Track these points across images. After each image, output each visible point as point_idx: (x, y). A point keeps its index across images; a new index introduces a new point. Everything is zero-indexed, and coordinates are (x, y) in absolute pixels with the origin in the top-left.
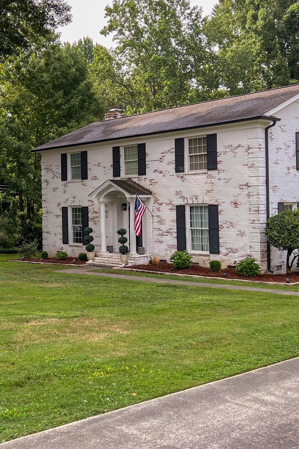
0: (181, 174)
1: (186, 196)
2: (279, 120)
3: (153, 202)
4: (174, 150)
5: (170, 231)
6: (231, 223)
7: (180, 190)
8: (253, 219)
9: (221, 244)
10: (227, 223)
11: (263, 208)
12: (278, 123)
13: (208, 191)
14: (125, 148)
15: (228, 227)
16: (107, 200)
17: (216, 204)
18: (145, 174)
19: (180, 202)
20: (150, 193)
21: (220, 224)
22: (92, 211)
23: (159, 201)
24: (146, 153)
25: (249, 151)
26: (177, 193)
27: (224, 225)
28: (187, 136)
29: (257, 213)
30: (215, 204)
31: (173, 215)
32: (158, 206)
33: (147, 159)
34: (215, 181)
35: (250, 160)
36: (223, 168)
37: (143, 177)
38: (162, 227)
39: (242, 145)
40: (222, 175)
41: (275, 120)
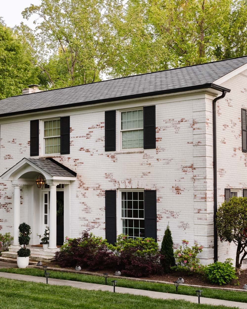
0: (112, 153)
1: (117, 180)
2: (229, 91)
3: (78, 186)
4: (104, 125)
5: (98, 221)
6: (172, 213)
7: (110, 172)
8: (199, 208)
10: (167, 213)
11: (210, 194)
12: (227, 94)
13: (144, 174)
14: (45, 122)
15: (168, 217)
16: (22, 183)
17: (154, 189)
18: (68, 152)
19: (111, 187)
20: (74, 174)
21: (158, 213)
22: (4, 196)
23: (84, 185)
24: (70, 128)
25: (195, 127)
26: (107, 176)
27: (163, 215)
28: (117, 108)
29: (203, 200)
30: (152, 189)
31: (102, 202)
32: (83, 191)
33: (71, 135)
34: (153, 161)
35: (196, 137)
36: (162, 147)
37: (66, 156)
38: (88, 216)
39: (186, 119)
40: (161, 155)
41: (224, 91)
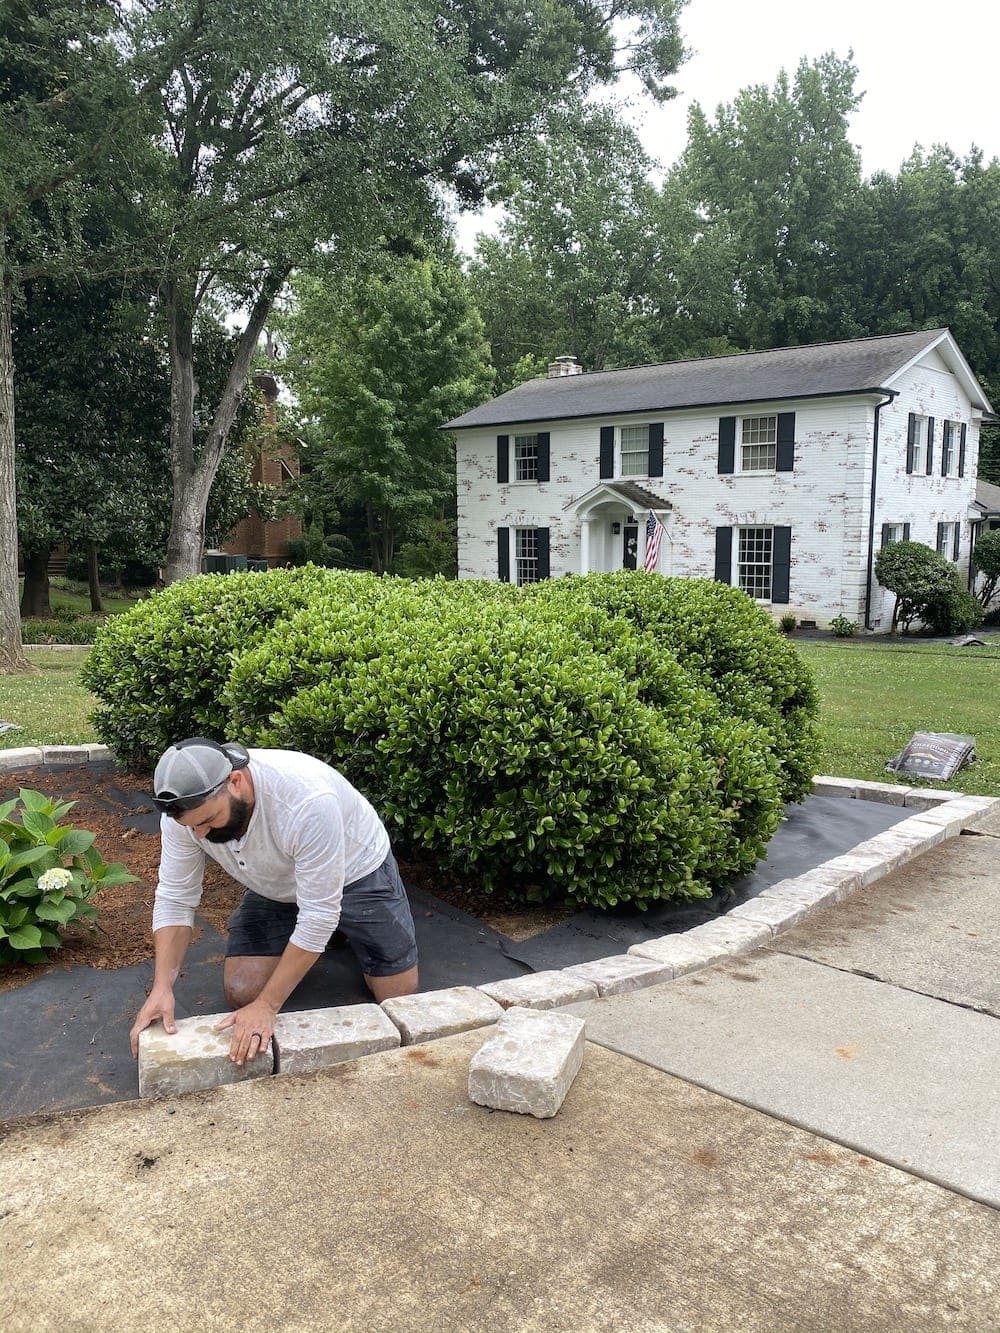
0: (728, 476)
1: (735, 513)
2: (898, 394)
3: (674, 521)
4: (717, 437)
5: (703, 567)
6: (812, 555)
7: (725, 502)
8: (850, 549)
9: (792, 588)
10: (805, 556)
11: (865, 532)
12: (895, 397)
13: (775, 505)
14: (622, 430)
15: (805, 562)
16: (592, 518)
17: (788, 525)
18: (661, 474)
19: (724, 522)
20: (670, 506)
21: (792, 556)
22: (556, 535)
23: (684, 520)
24: (663, 440)
25: (850, 443)
26: (719, 507)
27: (799, 559)
28: (740, 414)
29: (856, 539)
30: (786, 525)
31: (711, 542)
32: (681, 527)
33: (666, 449)
34: (787, 488)
35: (850, 456)
36: (803, 469)
37: (658, 479)
38: (686, 561)
39: (839, 432)
40: (800, 480)
41: (892, 394)
